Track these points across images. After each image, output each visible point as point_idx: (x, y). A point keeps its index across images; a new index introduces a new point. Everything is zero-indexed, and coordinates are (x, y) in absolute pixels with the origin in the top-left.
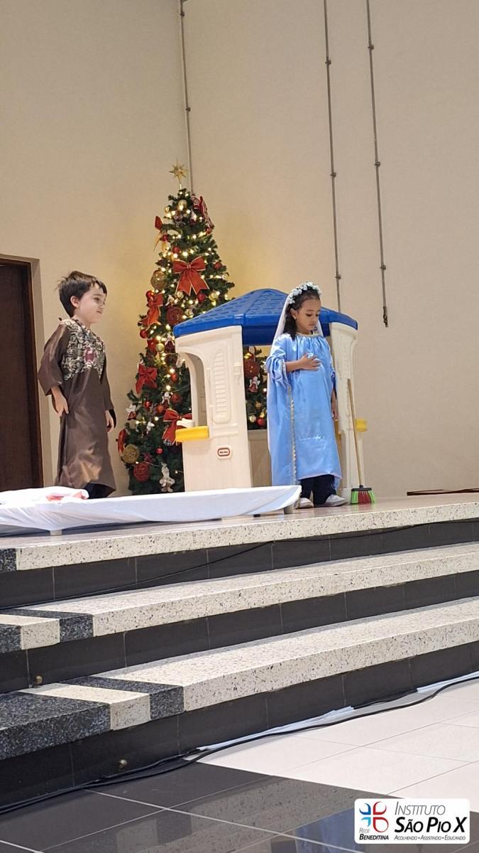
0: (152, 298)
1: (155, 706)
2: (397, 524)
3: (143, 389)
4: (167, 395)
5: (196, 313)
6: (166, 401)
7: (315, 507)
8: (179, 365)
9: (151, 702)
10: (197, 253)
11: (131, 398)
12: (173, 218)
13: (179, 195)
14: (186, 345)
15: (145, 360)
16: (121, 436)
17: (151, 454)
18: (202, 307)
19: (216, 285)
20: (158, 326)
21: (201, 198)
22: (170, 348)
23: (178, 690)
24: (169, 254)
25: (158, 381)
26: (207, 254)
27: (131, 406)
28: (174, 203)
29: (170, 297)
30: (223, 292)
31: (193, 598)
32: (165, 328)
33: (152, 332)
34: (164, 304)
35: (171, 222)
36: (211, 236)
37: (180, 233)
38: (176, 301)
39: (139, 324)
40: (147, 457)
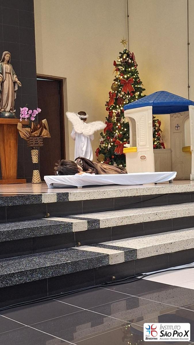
0: (111, 95)
1: (126, 256)
3: (107, 132)
4: (116, 134)
5: (130, 102)
6: (116, 137)
8: (122, 122)
9: (125, 255)
10: (130, 76)
11: (101, 135)
12: (121, 61)
13: (124, 52)
15: (108, 120)
16: (98, 151)
18: (132, 99)
19: (138, 89)
20: (113, 106)
21: (133, 53)
22: (118, 115)
23: (135, 250)
24: (119, 76)
25: (113, 128)
26: (134, 77)
27: (102, 138)
28: (121, 55)
29: (119, 94)
30: (141, 92)
31: (138, 215)
32: (117, 107)
33: (111, 108)
34: (116, 97)
35: (120, 63)
36: (136, 69)
37: (124, 68)
38: (121, 96)
39: (106, 105)
40: (108, 159)
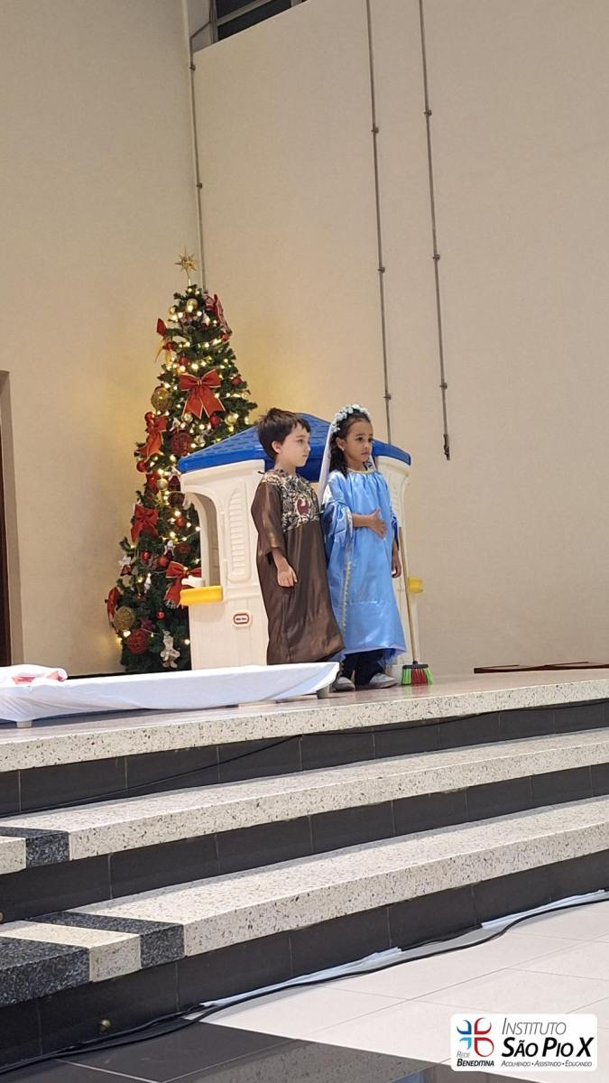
0: (152, 422)
1: (146, 950)
2: (459, 712)
3: (140, 535)
4: (170, 544)
5: (209, 441)
6: (169, 552)
7: (357, 689)
8: (186, 506)
9: (142, 946)
10: (210, 365)
11: (124, 548)
12: (179, 321)
13: (187, 292)
14: (195, 483)
15: (143, 499)
16: (112, 596)
17: (150, 619)
18: (215, 433)
19: (234, 405)
20: (160, 457)
21: (216, 296)
22: (174, 484)
23: (177, 930)
24: (175, 366)
25: (159, 525)
26: (222, 367)
27: (125, 558)
28: (180, 303)
29: (176, 420)
30: (243, 414)
31: (198, 810)
32: (169, 459)
33: (152, 464)
34: (168, 428)
35: (177, 326)
36: (228, 344)
37: (188, 340)
38: (183, 426)
39: (136, 455)
40: (144, 623)
